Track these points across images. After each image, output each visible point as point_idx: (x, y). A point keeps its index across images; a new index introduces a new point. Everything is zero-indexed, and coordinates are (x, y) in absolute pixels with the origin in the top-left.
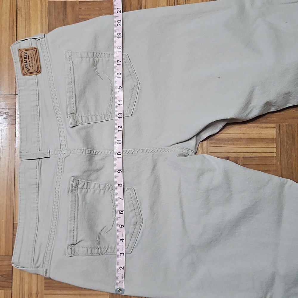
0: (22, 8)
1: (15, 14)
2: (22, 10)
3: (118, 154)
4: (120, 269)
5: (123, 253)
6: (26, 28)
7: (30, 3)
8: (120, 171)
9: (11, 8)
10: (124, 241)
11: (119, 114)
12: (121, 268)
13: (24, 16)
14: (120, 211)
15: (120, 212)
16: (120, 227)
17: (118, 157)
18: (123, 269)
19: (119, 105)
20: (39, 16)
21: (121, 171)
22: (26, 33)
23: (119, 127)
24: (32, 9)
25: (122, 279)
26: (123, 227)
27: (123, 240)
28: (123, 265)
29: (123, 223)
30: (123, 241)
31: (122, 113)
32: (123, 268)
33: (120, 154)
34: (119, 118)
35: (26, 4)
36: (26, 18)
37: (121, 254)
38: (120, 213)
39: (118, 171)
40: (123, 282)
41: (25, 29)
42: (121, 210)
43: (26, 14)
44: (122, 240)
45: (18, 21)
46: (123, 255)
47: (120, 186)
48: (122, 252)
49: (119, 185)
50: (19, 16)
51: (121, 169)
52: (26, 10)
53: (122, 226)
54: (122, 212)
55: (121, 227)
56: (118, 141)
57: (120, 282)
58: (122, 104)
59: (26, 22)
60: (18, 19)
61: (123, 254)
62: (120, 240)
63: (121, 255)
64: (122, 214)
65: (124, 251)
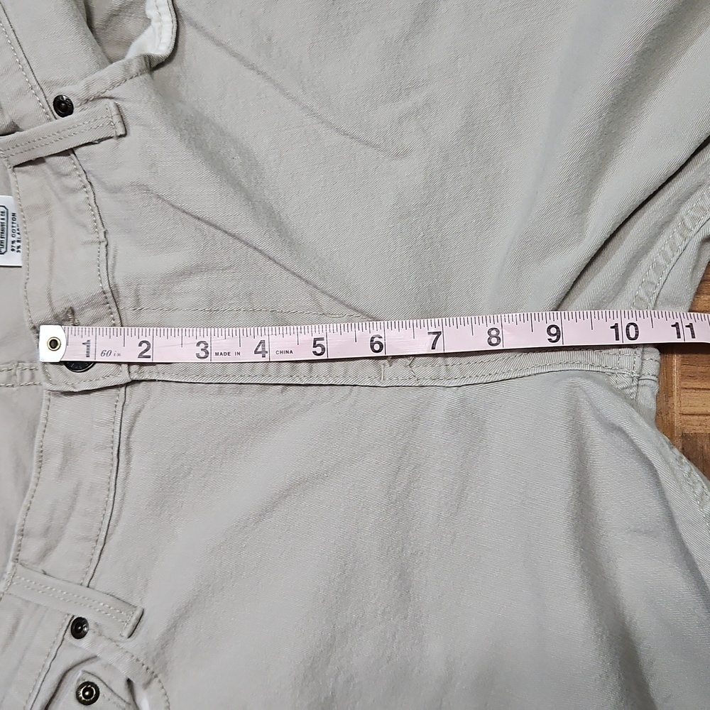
3: (632, 327)
4: (140, 345)
5: (207, 353)
8: (558, 335)
10: (259, 358)
12: (145, 346)
14: (382, 341)
17: (615, 327)
18: (142, 356)
21: (554, 338)
25: (99, 353)
26: (315, 353)
27: (264, 353)
28: (159, 354)
29: (332, 353)
30: (256, 352)
32: (145, 354)
33: (633, 335)
37: (202, 346)
39: (557, 328)
40: (88, 355)
44: (260, 349)
46: (198, 355)
47: (491, 336)
48: (213, 349)
49: (494, 333)
51: (567, 341)
55: (315, 346)
56: (690, 326)
57: (87, 343)
61: (203, 354)
62: (262, 342)
63: (198, 344)
64: (372, 347)
65: (216, 359)
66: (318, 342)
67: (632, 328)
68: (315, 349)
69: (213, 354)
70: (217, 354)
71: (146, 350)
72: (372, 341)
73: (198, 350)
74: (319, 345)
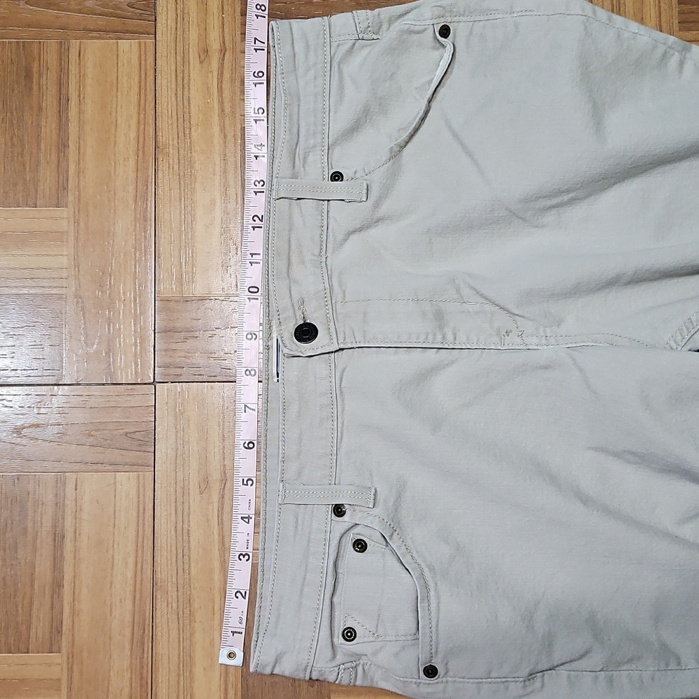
0: (171, 146)
1: (152, 160)
2: (171, 151)
4: (237, 597)
5: (246, 554)
6: (180, 199)
7: (193, 133)
9: (141, 145)
10: (252, 521)
11: (257, 183)
12: (238, 595)
13: (176, 167)
14: (247, 442)
15: (245, 443)
16: (243, 484)
18: (244, 598)
19: (256, 157)
20: (218, 169)
22: (181, 213)
23: (255, 218)
24: (197, 148)
25: (240, 626)
26: (251, 485)
27: (249, 518)
28: (245, 586)
29: (253, 474)
30: (248, 523)
31: (263, 181)
32: (244, 595)
34: (256, 193)
35: (181, 134)
36: (182, 174)
37: (241, 557)
38: (246, 445)
39: (248, 334)
40: (242, 633)
41: (178, 204)
42: (248, 438)
43: (182, 161)
44: (247, 520)
45: (159, 181)
46: (247, 560)
48: (244, 551)
50: (162, 166)
52: (182, 152)
53: (250, 482)
54: (251, 445)
55: (247, 485)
56: (252, 255)
57: (233, 633)
58: (264, 156)
59: (182, 182)
60: (160, 174)
61: (247, 557)
62: (242, 518)
63: (240, 560)
64: (251, 448)
65: (251, 549)
66: (245, 483)
67: (251, 290)
68: (249, 485)
69: (247, 550)
70: (247, 548)
71: (241, 594)
72: (246, 448)
73: (244, 560)
74: (247, 482)
